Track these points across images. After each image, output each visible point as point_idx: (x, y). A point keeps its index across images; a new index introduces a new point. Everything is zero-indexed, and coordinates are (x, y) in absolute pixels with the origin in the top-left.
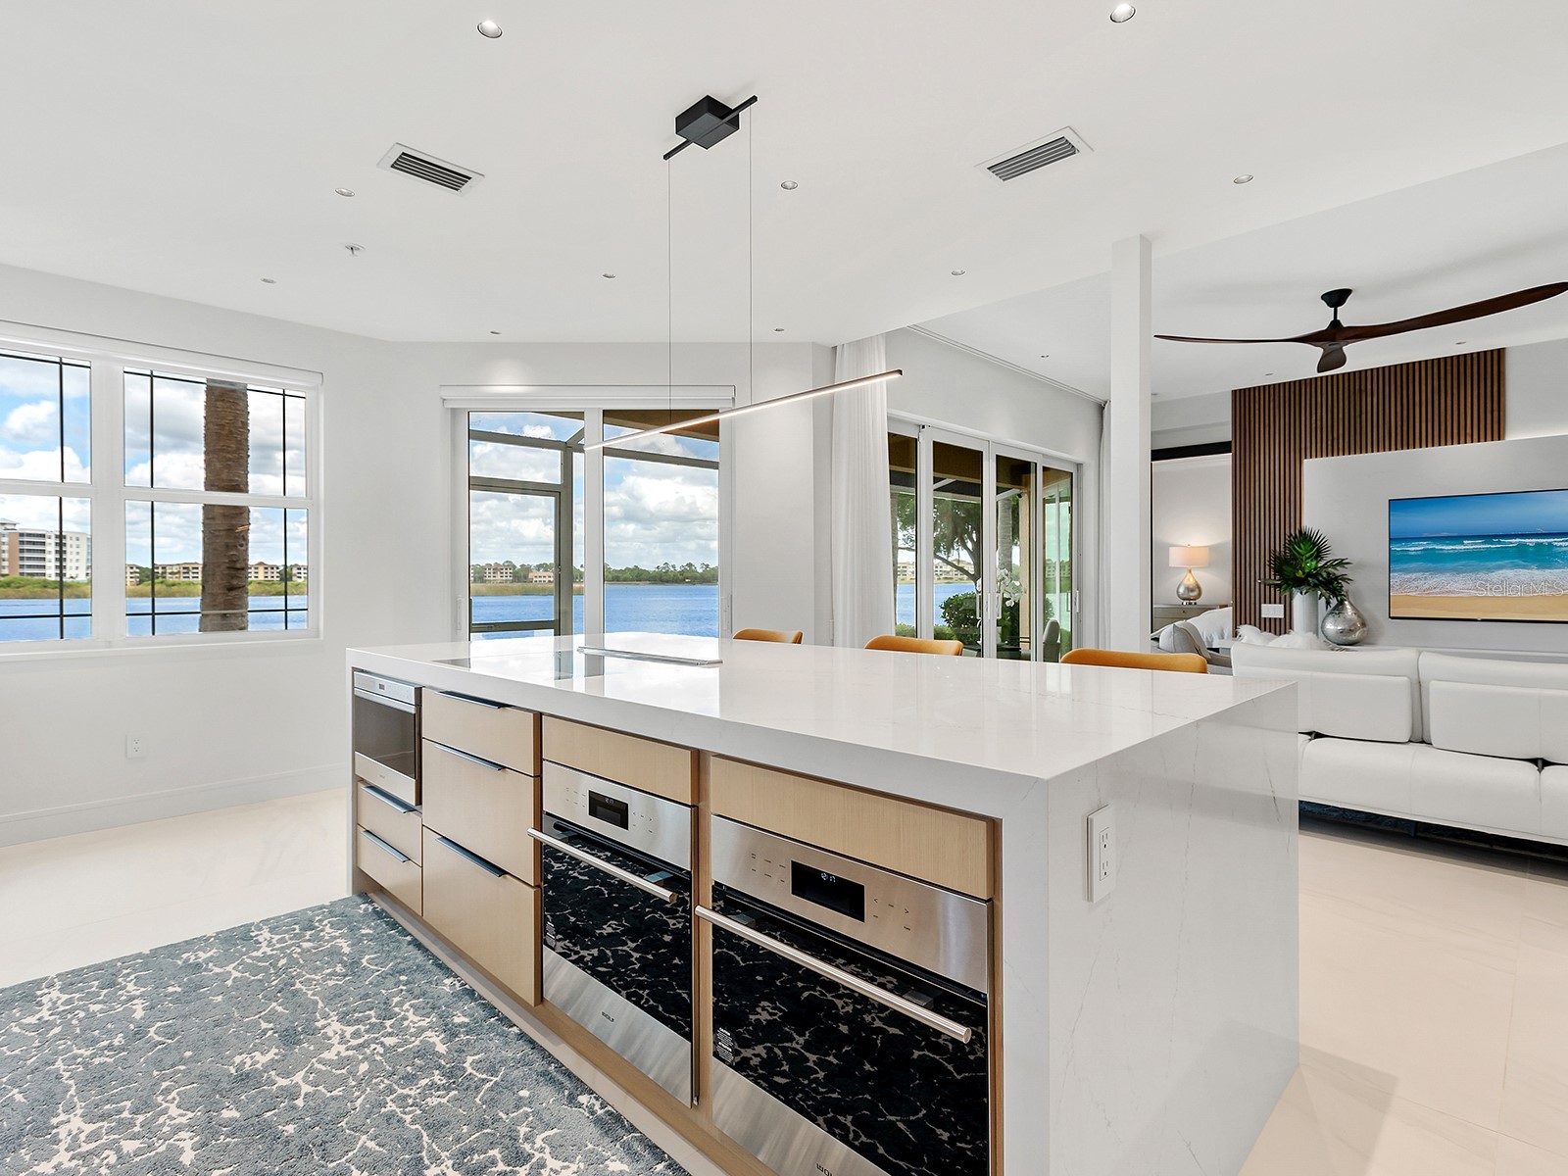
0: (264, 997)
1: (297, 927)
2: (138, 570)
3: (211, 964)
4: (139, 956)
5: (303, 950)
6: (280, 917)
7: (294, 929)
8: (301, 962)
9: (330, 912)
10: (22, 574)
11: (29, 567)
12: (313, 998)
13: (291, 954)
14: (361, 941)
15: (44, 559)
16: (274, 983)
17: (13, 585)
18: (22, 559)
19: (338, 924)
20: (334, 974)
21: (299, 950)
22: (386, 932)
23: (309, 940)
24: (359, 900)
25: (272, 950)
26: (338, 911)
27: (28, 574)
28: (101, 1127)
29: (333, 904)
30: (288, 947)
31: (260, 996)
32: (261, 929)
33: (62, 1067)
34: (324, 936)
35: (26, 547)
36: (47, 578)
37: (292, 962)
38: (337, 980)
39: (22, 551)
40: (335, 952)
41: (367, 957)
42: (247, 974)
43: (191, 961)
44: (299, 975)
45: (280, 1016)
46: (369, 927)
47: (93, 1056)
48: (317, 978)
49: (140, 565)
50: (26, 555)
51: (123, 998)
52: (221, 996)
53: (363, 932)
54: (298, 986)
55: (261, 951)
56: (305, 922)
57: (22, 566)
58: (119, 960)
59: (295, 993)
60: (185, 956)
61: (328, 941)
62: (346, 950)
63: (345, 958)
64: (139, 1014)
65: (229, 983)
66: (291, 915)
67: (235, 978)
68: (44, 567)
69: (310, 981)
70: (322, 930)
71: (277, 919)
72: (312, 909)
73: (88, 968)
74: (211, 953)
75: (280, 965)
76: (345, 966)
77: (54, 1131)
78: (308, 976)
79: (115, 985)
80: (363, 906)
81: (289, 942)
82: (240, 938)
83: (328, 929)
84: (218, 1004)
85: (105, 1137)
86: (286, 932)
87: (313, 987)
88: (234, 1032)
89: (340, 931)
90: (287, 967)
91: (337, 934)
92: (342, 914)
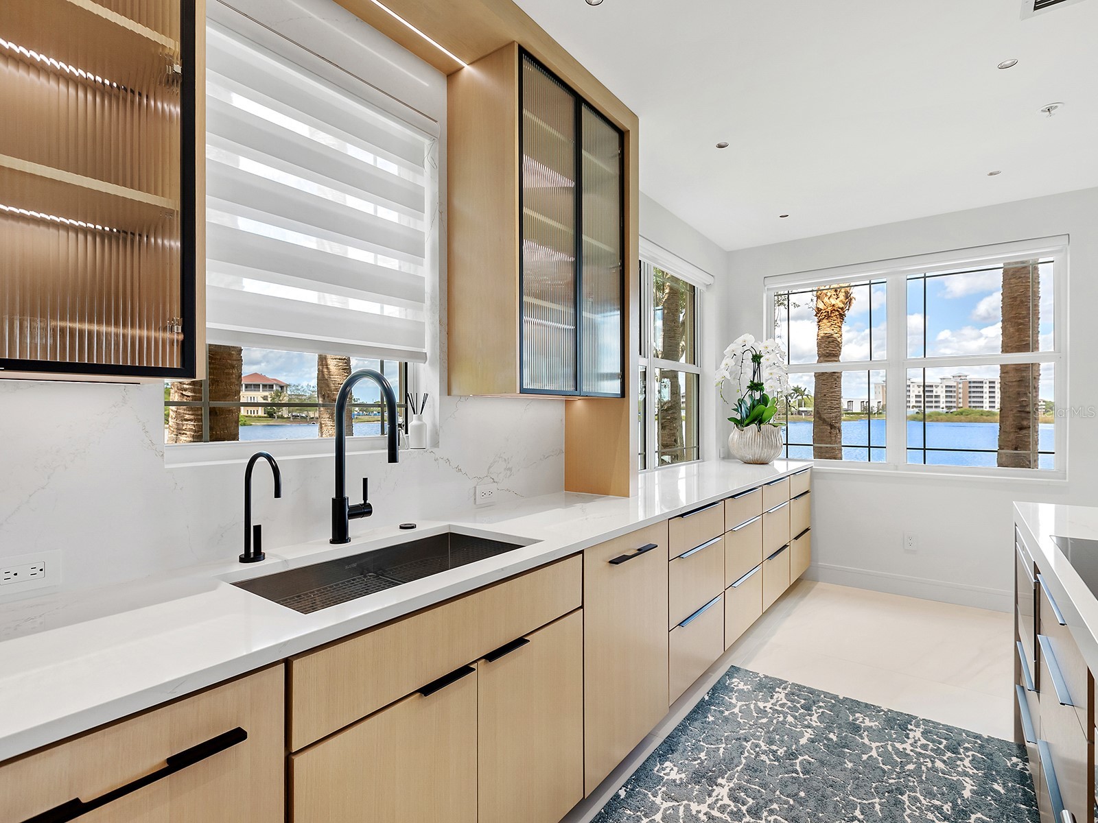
0: (876, 788)
1: (945, 742)
2: (1044, 404)
3: (866, 733)
4: (835, 697)
5: (933, 767)
6: (939, 724)
7: (940, 743)
8: (924, 778)
9: (982, 746)
10: (970, 407)
11: (974, 402)
12: (906, 818)
13: (922, 764)
14: (986, 794)
15: (982, 397)
16: (891, 781)
17: (964, 414)
18: (970, 397)
19: (979, 763)
20: (939, 809)
21: (930, 765)
22: (1017, 802)
23: (944, 762)
24: (1015, 751)
25: (911, 751)
26: (989, 748)
27: (973, 407)
28: (729, 806)
29: (990, 740)
30: (925, 756)
31: (874, 785)
32: (917, 726)
33: (748, 748)
34: (959, 766)
35: (972, 390)
36: (984, 409)
37: (917, 772)
38: (937, 817)
39: (970, 392)
40: (955, 788)
41: (979, 815)
42: (880, 759)
43: (857, 722)
44: (913, 790)
45: (874, 814)
46: (1005, 786)
47: (764, 752)
48: (923, 802)
49: (1046, 400)
50: (972, 395)
51: (806, 723)
52: (852, 764)
53: (996, 786)
54: (905, 798)
55: (904, 746)
56: (953, 741)
57: (970, 402)
58: (824, 693)
59: (898, 803)
60: (858, 715)
61: (959, 774)
62: (967, 794)
63: (959, 801)
64: (803, 741)
65: (865, 757)
66: (949, 729)
67: (871, 756)
68: (982, 402)
69: (916, 799)
70: (961, 760)
71: (936, 725)
72: (968, 733)
73: (807, 688)
74: (872, 724)
75: (907, 768)
76: (953, 809)
77: (715, 787)
78: (918, 795)
79: (809, 710)
80: (1015, 759)
81: (929, 753)
82: (899, 723)
83: (967, 762)
84: (845, 769)
85: (726, 815)
86: (933, 741)
87: (914, 808)
88: (837, 801)
89: (975, 771)
90: (910, 774)
91: (971, 772)
92: (990, 755)
